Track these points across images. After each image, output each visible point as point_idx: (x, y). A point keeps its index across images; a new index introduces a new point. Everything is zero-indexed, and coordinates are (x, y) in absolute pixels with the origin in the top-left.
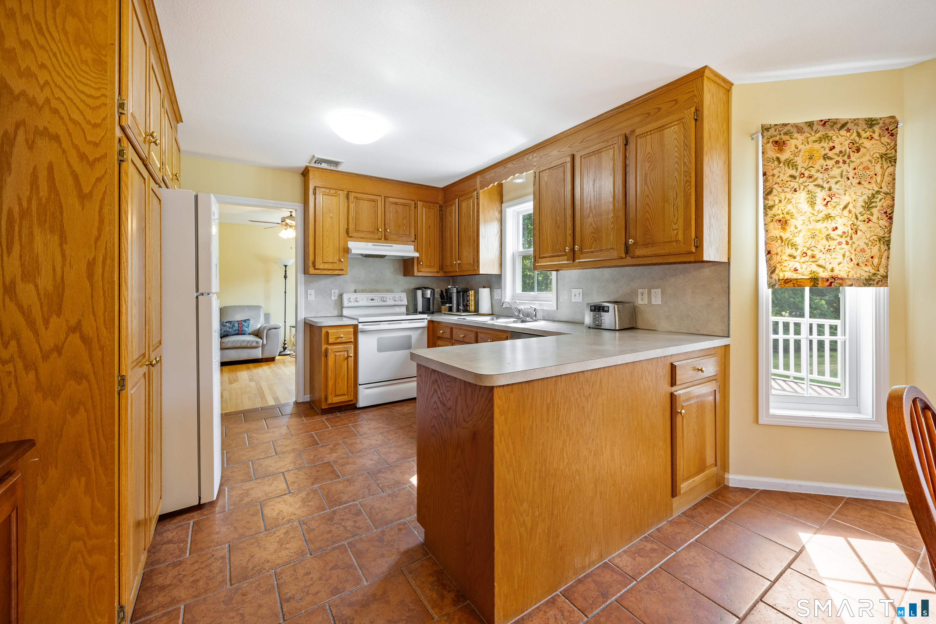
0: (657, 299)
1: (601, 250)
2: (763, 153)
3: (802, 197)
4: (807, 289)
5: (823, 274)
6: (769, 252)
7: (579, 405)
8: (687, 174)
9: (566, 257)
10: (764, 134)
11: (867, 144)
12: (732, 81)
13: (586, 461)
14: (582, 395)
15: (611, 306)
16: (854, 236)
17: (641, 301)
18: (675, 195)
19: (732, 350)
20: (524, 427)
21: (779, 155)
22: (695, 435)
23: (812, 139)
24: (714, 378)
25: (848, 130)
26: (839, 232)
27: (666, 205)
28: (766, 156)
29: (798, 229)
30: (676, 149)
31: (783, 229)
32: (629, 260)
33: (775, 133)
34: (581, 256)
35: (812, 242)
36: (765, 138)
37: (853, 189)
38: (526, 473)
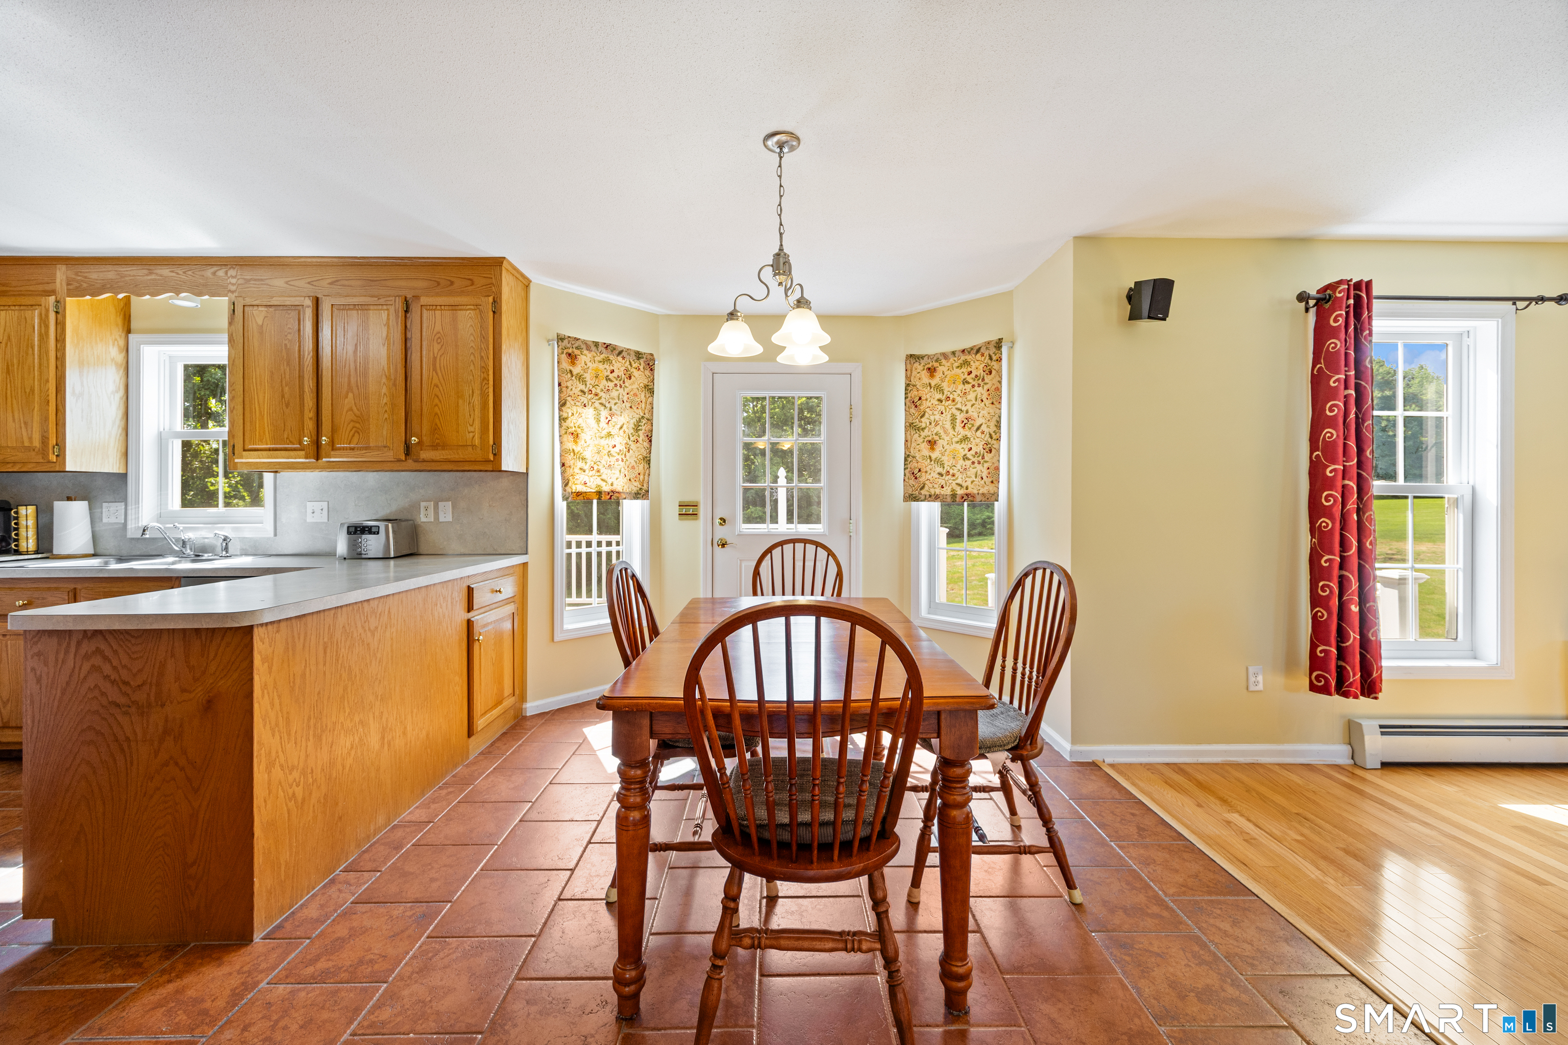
0: (446, 514)
1: (367, 448)
2: (558, 362)
3: (589, 412)
4: (595, 502)
5: (606, 488)
6: (563, 465)
7: (363, 641)
8: (484, 370)
9: (303, 453)
10: (560, 344)
11: (636, 373)
12: (531, 279)
13: (372, 707)
14: (367, 629)
15: (382, 525)
16: (627, 454)
17: (424, 517)
18: (471, 392)
19: (531, 568)
20: (294, 675)
21: (571, 368)
22: (493, 664)
23: (597, 359)
24: (512, 600)
25: (623, 358)
26: (617, 449)
27: (461, 401)
28: (561, 366)
29: (588, 444)
30: (473, 338)
31: (576, 442)
32: (410, 463)
33: (569, 345)
34: (332, 453)
35: (597, 457)
36: (560, 347)
37: (627, 411)
38: (296, 732)
